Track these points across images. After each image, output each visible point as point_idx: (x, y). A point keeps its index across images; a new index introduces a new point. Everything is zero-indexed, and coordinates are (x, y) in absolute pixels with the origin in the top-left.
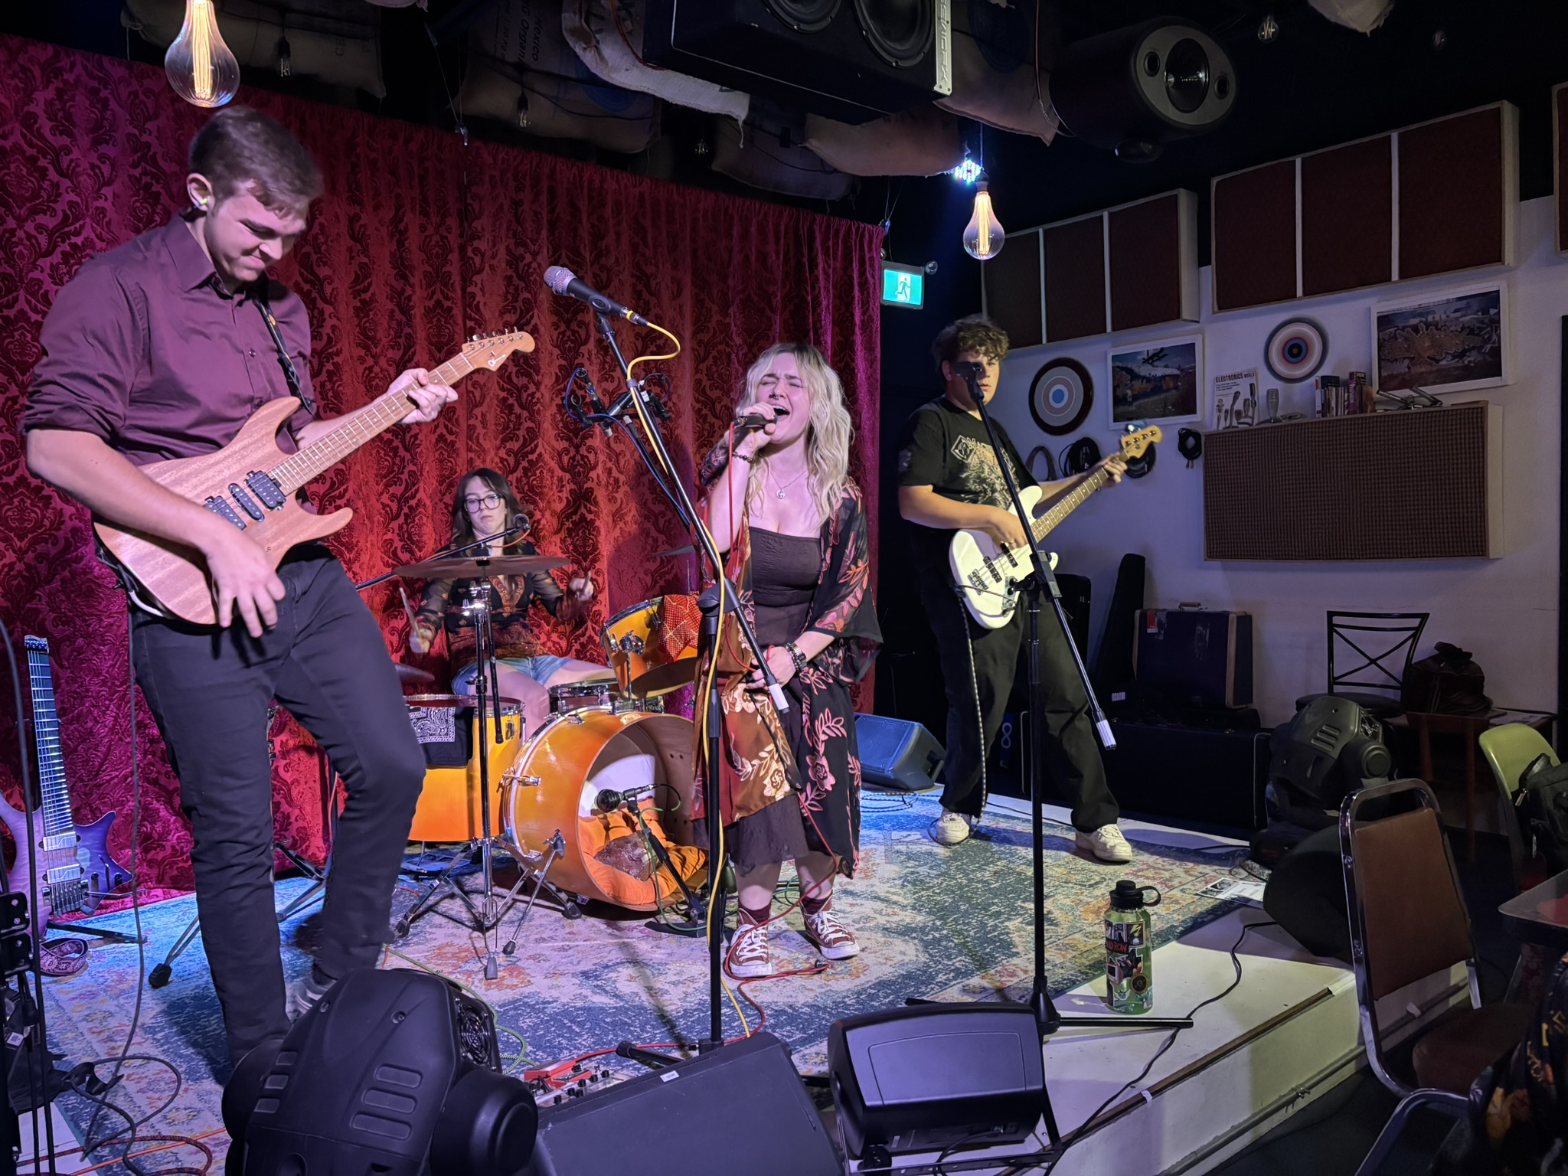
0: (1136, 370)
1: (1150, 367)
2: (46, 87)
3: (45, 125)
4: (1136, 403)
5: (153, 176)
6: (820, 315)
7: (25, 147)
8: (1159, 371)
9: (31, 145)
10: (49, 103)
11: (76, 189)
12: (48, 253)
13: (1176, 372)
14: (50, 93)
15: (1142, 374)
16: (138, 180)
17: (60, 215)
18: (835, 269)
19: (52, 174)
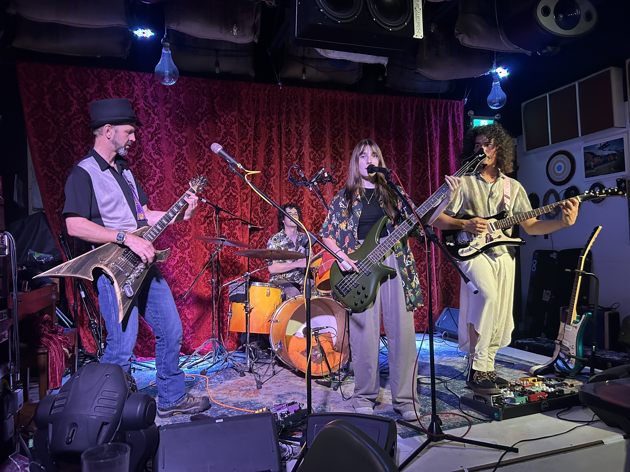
0: (595, 153)
1: (602, 150)
2: (151, 87)
3: (150, 99)
4: (596, 168)
5: (182, 112)
6: (433, 140)
7: (145, 107)
8: (606, 153)
9: (146, 106)
10: (151, 92)
11: (159, 119)
12: (151, 140)
13: (615, 152)
14: (152, 89)
15: (598, 154)
16: (178, 114)
17: (155, 128)
18: (440, 121)
19: (153, 115)
